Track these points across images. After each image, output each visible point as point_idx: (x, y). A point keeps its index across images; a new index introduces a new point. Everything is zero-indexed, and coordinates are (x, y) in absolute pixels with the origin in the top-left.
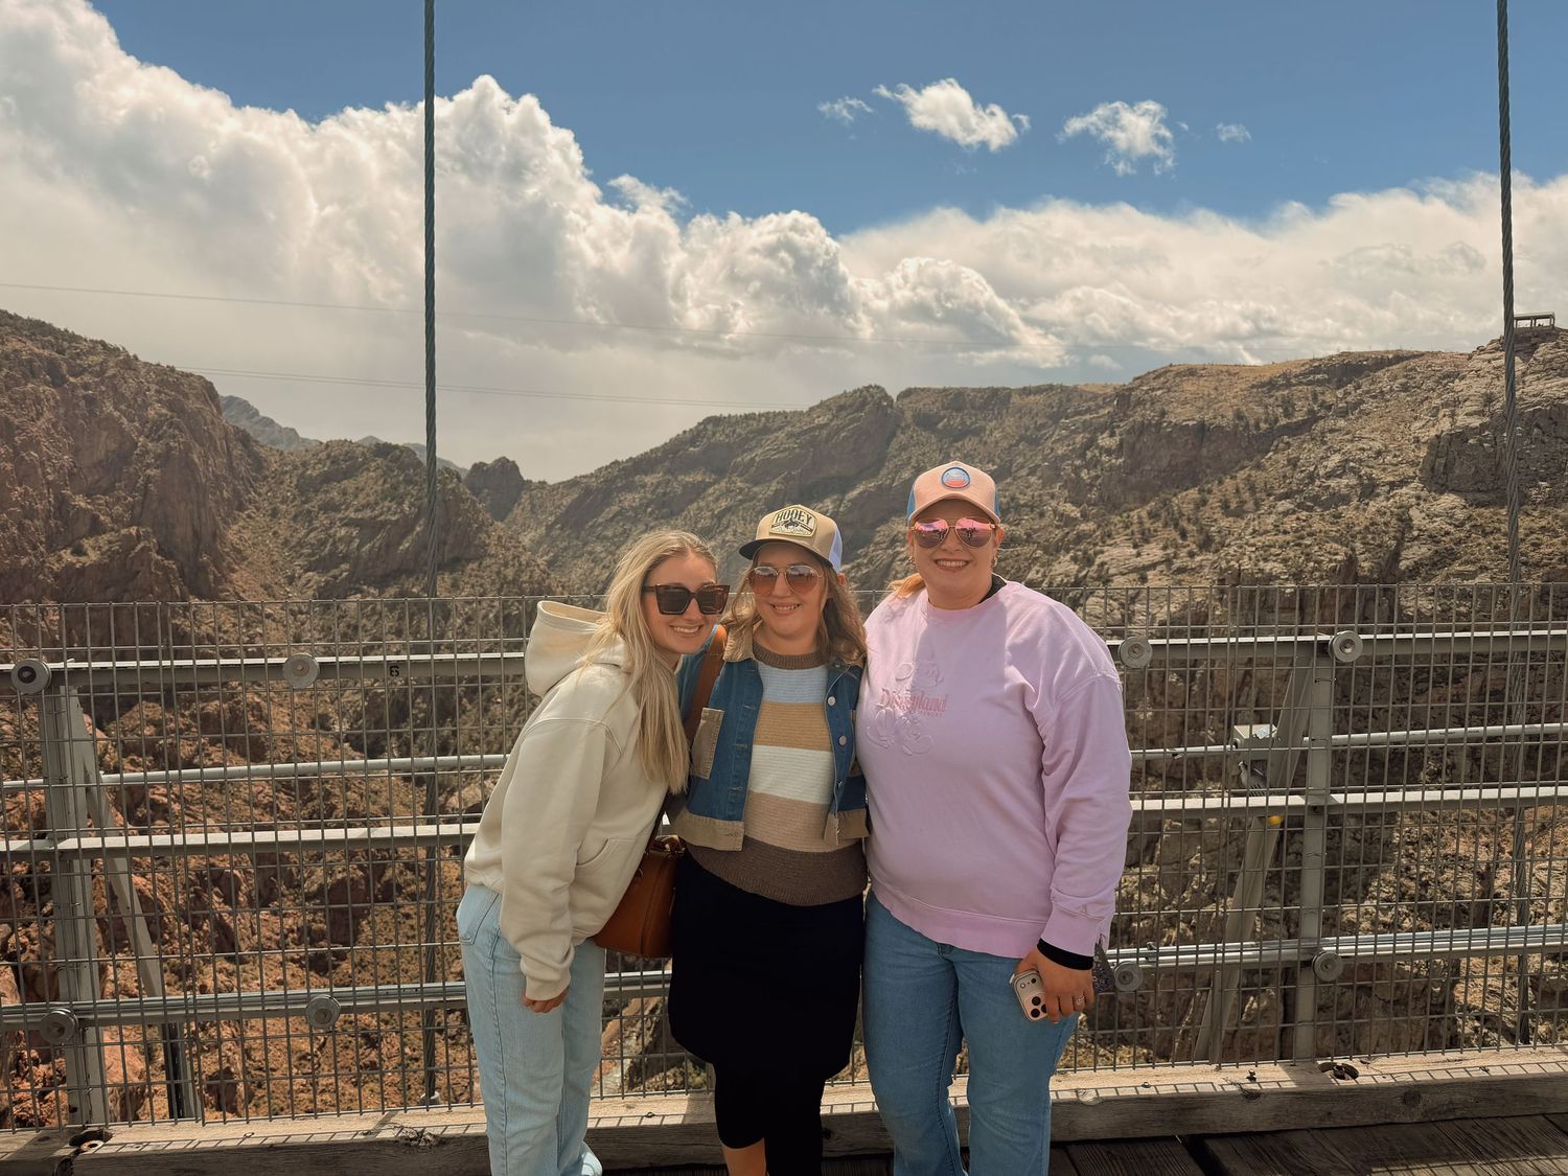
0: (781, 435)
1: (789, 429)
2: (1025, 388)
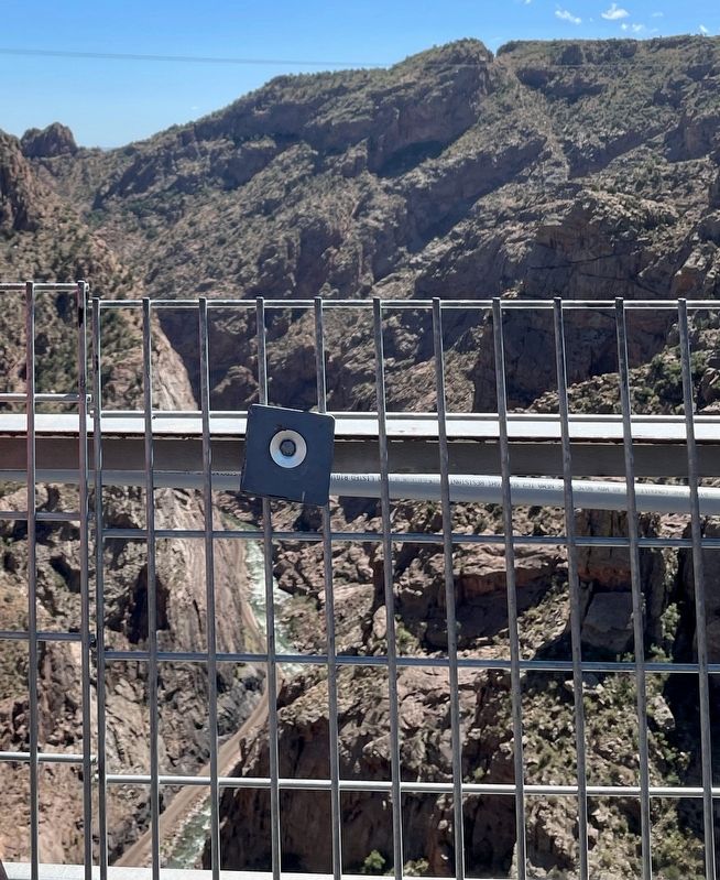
0: (361, 95)
1: (368, 89)
2: (654, 41)
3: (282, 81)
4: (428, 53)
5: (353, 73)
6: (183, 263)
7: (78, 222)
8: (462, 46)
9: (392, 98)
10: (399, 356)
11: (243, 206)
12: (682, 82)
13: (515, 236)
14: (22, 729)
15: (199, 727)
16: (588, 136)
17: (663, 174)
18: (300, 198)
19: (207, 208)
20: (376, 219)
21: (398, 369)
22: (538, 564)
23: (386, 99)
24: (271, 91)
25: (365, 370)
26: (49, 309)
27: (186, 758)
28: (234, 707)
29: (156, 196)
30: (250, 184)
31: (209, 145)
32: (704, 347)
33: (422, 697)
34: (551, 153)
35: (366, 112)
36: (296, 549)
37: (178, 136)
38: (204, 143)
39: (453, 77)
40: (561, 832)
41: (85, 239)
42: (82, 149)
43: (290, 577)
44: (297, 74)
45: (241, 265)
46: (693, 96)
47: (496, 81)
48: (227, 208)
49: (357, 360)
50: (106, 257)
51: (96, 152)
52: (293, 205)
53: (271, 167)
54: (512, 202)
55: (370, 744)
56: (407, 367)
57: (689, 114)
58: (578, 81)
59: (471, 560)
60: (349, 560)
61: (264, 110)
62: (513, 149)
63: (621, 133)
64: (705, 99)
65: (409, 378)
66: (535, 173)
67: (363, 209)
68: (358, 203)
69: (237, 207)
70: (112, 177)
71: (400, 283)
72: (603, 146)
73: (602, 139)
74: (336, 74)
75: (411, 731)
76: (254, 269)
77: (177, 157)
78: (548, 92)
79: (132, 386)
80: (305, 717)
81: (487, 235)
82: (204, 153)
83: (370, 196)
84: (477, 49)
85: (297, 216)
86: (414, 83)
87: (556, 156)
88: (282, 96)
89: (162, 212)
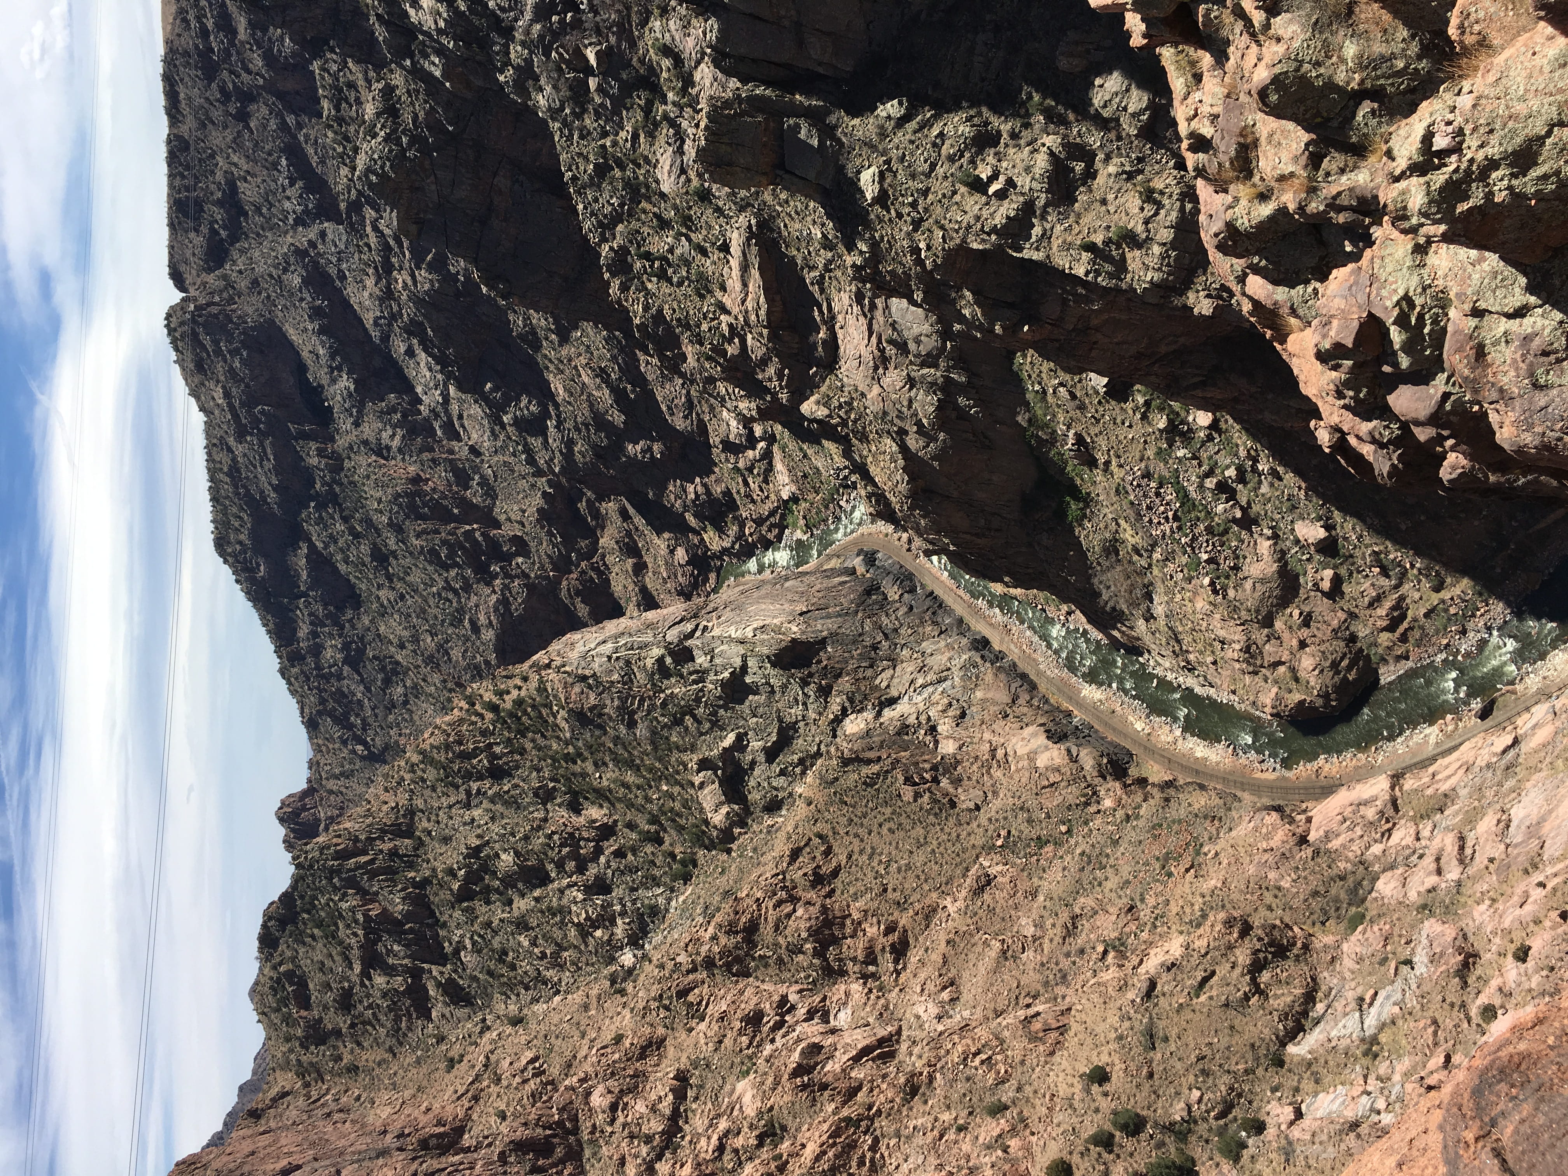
3: (221, 544)
4: (183, 369)
5: (210, 459)
6: (448, 654)
7: (403, 763)
8: (175, 330)
9: (242, 413)
10: (546, 415)
11: (380, 587)
12: (222, 89)
13: (409, 282)
14: (927, 776)
15: (911, 608)
16: (289, 198)
17: (333, 112)
18: (368, 522)
19: (382, 629)
20: (392, 437)
21: (558, 416)
22: (754, 250)
23: (244, 421)
24: (234, 555)
25: (561, 451)
26: (506, 788)
27: (940, 620)
28: (891, 576)
29: (368, 689)
30: (353, 580)
31: (304, 630)
32: (529, 62)
33: (881, 371)
34: (309, 241)
35: (261, 444)
36: (742, 526)
37: (293, 666)
38: (301, 634)
39: (216, 343)
40: (1003, 211)
41: (422, 752)
42: (309, 781)
43: (770, 530)
44: (212, 526)
45: (449, 587)
46: (238, 76)
47: (220, 295)
48: (382, 605)
49: (552, 459)
50: (444, 727)
51: (312, 764)
52: (377, 530)
53: (332, 555)
54: (370, 282)
55: (925, 421)
56: (557, 406)
57: (261, 81)
58: (219, 203)
59: (753, 317)
60: (750, 469)
61: (258, 565)
62: (306, 282)
63: (284, 162)
64: (243, 62)
65: (569, 403)
66: (334, 260)
67: (382, 451)
68: (374, 458)
69: (380, 593)
70: (344, 743)
71: (465, 415)
72: (300, 184)
73: (292, 185)
74: (212, 479)
75: (911, 382)
76: (453, 573)
77: (318, 668)
78: (234, 238)
79: (590, 687)
80: (903, 487)
81: (408, 311)
82: (314, 634)
83: (366, 443)
84: (179, 313)
85: (390, 524)
86: (223, 387)
87: (312, 236)
88: (240, 543)
89: (387, 682)
